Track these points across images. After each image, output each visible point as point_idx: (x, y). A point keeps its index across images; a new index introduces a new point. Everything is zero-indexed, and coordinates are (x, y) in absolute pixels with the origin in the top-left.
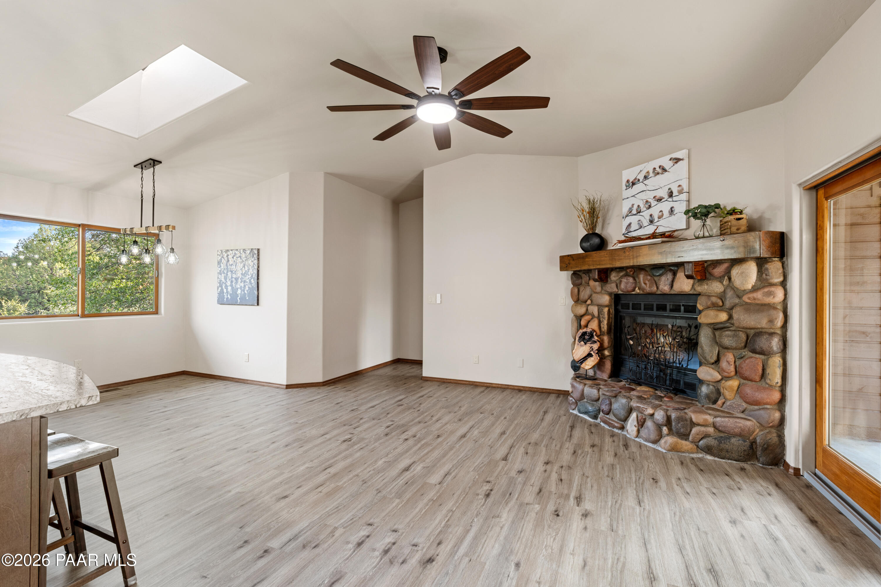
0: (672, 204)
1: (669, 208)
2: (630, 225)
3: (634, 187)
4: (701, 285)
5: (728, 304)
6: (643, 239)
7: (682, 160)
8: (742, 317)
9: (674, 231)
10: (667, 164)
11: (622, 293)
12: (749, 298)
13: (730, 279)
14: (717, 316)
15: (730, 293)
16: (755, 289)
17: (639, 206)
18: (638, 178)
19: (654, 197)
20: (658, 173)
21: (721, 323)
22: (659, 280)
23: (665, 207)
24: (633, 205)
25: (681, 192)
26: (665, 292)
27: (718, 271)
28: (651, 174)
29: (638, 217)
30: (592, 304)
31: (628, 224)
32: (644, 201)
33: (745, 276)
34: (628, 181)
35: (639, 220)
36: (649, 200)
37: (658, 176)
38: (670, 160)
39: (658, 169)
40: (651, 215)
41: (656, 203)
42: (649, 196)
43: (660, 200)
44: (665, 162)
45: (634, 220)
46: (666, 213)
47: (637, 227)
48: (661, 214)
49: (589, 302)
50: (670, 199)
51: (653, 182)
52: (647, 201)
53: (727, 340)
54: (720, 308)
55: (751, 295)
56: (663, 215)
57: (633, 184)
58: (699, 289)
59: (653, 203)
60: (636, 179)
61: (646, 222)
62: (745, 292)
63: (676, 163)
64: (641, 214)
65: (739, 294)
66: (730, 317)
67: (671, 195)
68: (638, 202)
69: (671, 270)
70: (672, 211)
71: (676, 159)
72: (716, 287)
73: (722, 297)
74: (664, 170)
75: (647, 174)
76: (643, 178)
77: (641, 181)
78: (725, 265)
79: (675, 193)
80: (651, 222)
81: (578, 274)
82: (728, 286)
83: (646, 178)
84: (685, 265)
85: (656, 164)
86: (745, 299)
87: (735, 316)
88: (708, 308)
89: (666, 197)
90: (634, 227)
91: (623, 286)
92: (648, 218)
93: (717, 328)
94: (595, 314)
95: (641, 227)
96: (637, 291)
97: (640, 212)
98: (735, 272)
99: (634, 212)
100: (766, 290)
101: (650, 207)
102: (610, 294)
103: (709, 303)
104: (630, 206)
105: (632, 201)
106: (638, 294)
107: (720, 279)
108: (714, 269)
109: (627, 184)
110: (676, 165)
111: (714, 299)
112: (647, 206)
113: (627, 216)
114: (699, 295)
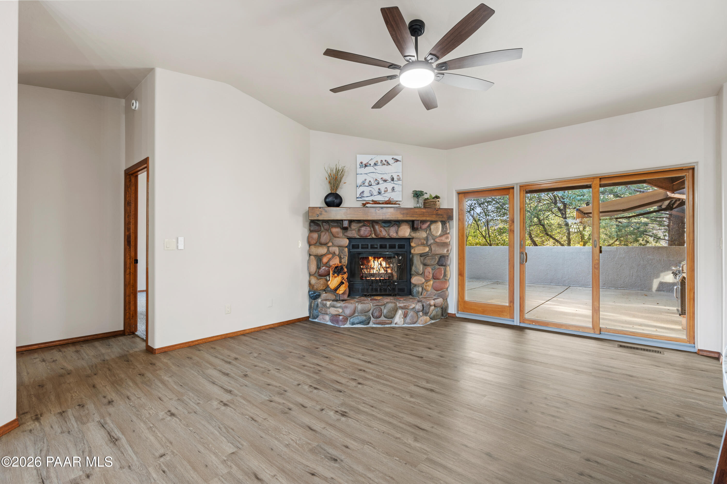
0: (394, 185)
1: (392, 187)
2: (363, 192)
3: (366, 168)
4: (416, 233)
5: (429, 243)
6: (379, 204)
7: (400, 161)
8: (437, 249)
9: (397, 201)
10: (391, 161)
11: (360, 237)
12: (439, 240)
13: (430, 229)
14: (424, 249)
15: (430, 238)
16: (441, 236)
17: (370, 181)
18: (369, 163)
19: (381, 178)
20: (384, 164)
21: (425, 253)
22: (389, 230)
23: (390, 186)
24: (365, 180)
25: (399, 180)
26: (393, 237)
27: (425, 226)
28: (379, 163)
29: (369, 188)
30: (334, 245)
31: (361, 192)
32: (375, 179)
33: (437, 228)
34: (361, 163)
35: (371, 191)
36: (378, 179)
37: (384, 166)
38: (392, 159)
39: (384, 161)
40: (379, 189)
41: (383, 182)
42: (379, 177)
43: (385, 181)
44: (389, 158)
45: (367, 190)
46: (390, 190)
47: (369, 195)
48: (386, 189)
49: (330, 244)
50: (392, 182)
51: (380, 168)
52: (376, 180)
53: (428, 261)
54: (423, 244)
55: (440, 238)
56: (387, 191)
57: (366, 166)
58: (413, 235)
59: (381, 182)
60: (368, 163)
61: (375, 193)
62: (437, 237)
63: (396, 162)
64: (372, 186)
65: (434, 238)
66: (431, 249)
67: (393, 179)
68: (369, 178)
69: (397, 224)
70: (393, 189)
71: (396, 159)
72: (424, 235)
73: (427, 239)
74: (388, 164)
75: (376, 163)
76: (373, 164)
77: (372, 165)
78: (429, 223)
80: (379, 193)
81: (317, 223)
82: (428, 234)
83: (375, 164)
85: (384, 158)
86: (437, 240)
87: (433, 249)
88: (418, 245)
89: (390, 180)
90: (365, 194)
91: (362, 233)
92: (377, 190)
93: (421, 255)
94: (336, 252)
95: (372, 195)
96: (373, 236)
97: (371, 185)
98: (433, 227)
99: (367, 184)
100: (446, 236)
101: (378, 183)
102: (349, 239)
103: (420, 243)
104: (364, 180)
105: (365, 177)
106: (373, 239)
107: (425, 230)
108: (422, 225)
109: (361, 165)
110: (396, 163)
111: (423, 241)
112: (376, 182)
113: (360, 186)
114: (413, 238)
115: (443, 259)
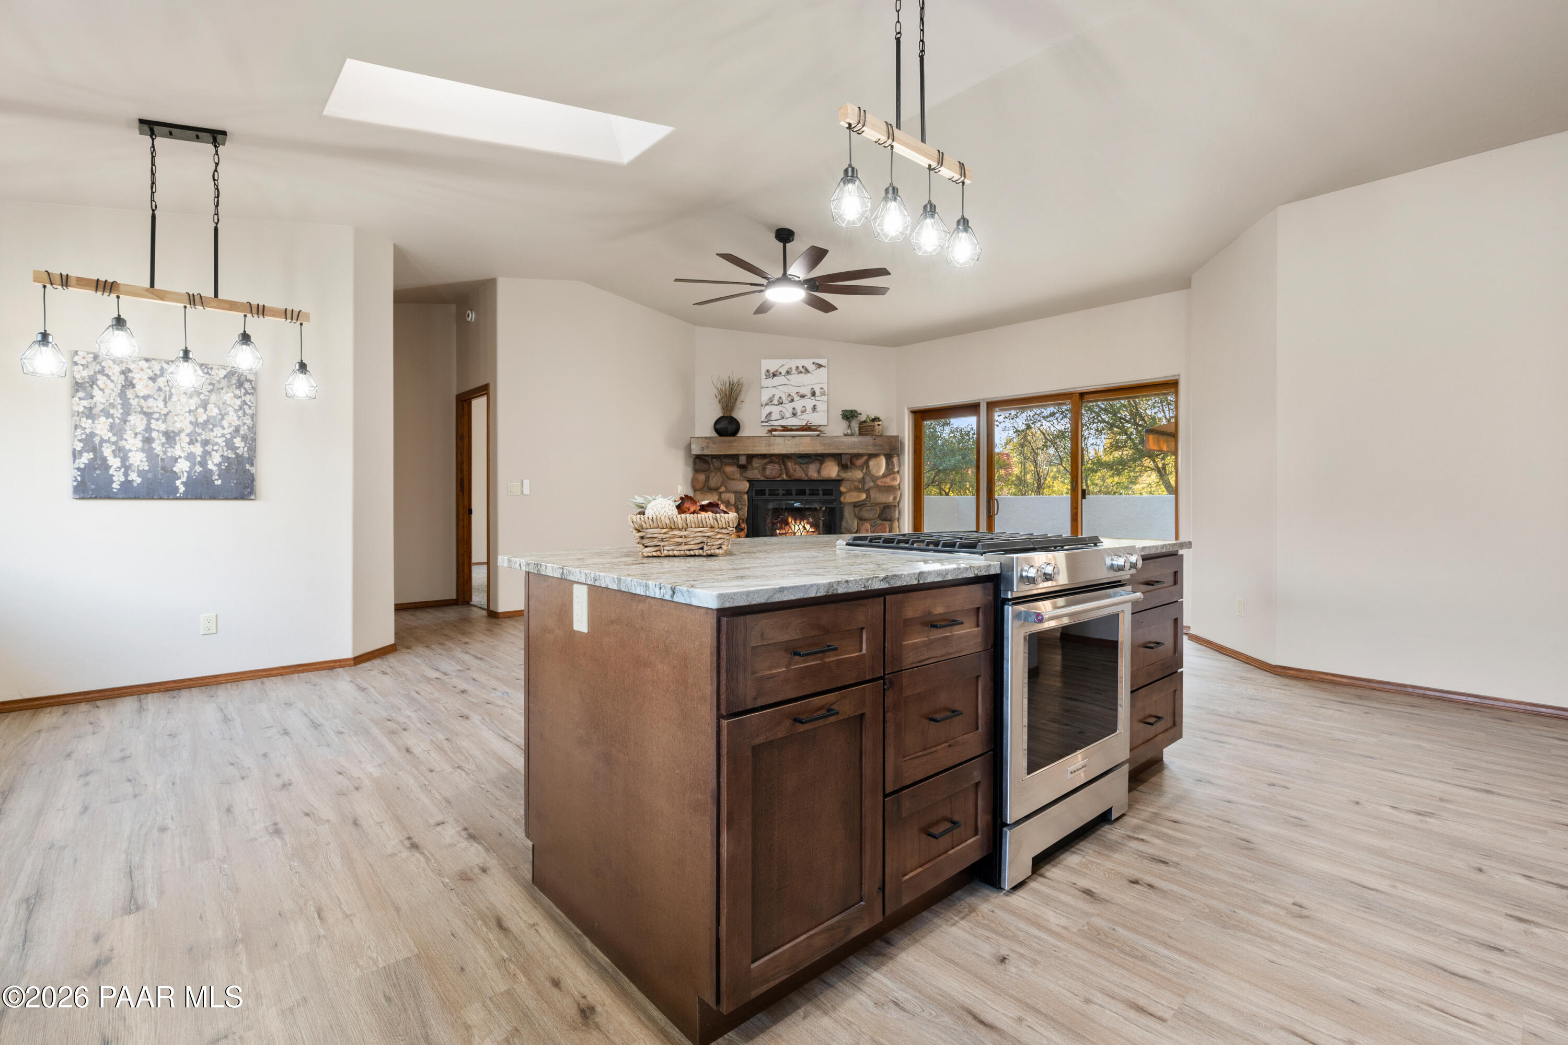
0: (815, 403)
1: (812, 406)
2: (770, 413)
3: (775, 378)
4: (846, 472)
5: (867, 487)
6: (792, 430)
7: (824, 367)
8: (877, 496)
9: (820, 426)
10: (811, 368)
11: (765, 479)
12: (881, 482)
13: (868, 467)
14: (859, 496)
15: (868, 479)
16: (884, 476)
17: (780, 398)
18: (780, 370)
19: (797, 393)
20: (801, 372)
21: (861, 501)
22: (807, 467)
23: (809, 403)
24: (774, 395)
25: (823, 394)
26: (813, 478)
27: (860, 462)
28: (794, 371)
29: (779, 408)
30: (728, 491)
31: (768, 413)
32: (787, 394)
33: (879, 466)
34: (768, 371)
35: (781, 411)
36: (792, 394)
37: (801, 375)
38: (813, 363)
39: (801, 368)
40: (794, 409)
41: (799, 398)
42: (793, 391)
43: (803, 396)
44: (808, 363)
45: (775, 410)
46: (809, 409)
47: (779, 417)
48: (804, 408)
49: (723, 489)
50: (813, 398)
51: (795, 378)
52: (789, 395)
53: (865, 514)
54: (859, 490)
55: (883, 480)
56: (805, 411)
57: (774, 375)
58: (844, 475)
59: (796, 398)
60: (777, 371)
61: (788, 414)
62: (878, 478)
63: (819, 368)
64: (783, 405)
65: (875, 479)
66: (868, 496)
67: (814, 394)
68: (780, 393)
69: (818, 460)
70: (814, 408)
71: (819, 364)
72: (858, 474)
73: (863, 481)
74: (807, 371)
75: (789, 370)
76: (785, 372)
77: (783, 374)
78: (866, 458)
79: (818, 393)
80: (794, 415)
81: (704, 459)
82: (866, 473)
83: (788, 373)
84: (843, 456)
85: (800, 363)
86: (879, 483)
87: (872, 495)
88: (850, 490)
89: (809, 395)
90: (774, 417)
91: (768, 472)
92: (791, 410)
93: (856, 505)
94: (730, 501)
95: (783, 418)
96: (784, 477)
97: (782, 403)
98: (872, 463)
99: (775, 402)
100: (892, 476)
101: (792, 400)
102: (749, 481)
103: (853, 486)
104: (771, 396)
105: (774, 391)
106: (784, 481)
107: (861, 468)
108: (857, 460)
109: (767, 374)
110: (818, 370)
111: (856, 484)
112: (789, 399)
113: (766, 405)
114: (843, 480)
115: (888, 510)
